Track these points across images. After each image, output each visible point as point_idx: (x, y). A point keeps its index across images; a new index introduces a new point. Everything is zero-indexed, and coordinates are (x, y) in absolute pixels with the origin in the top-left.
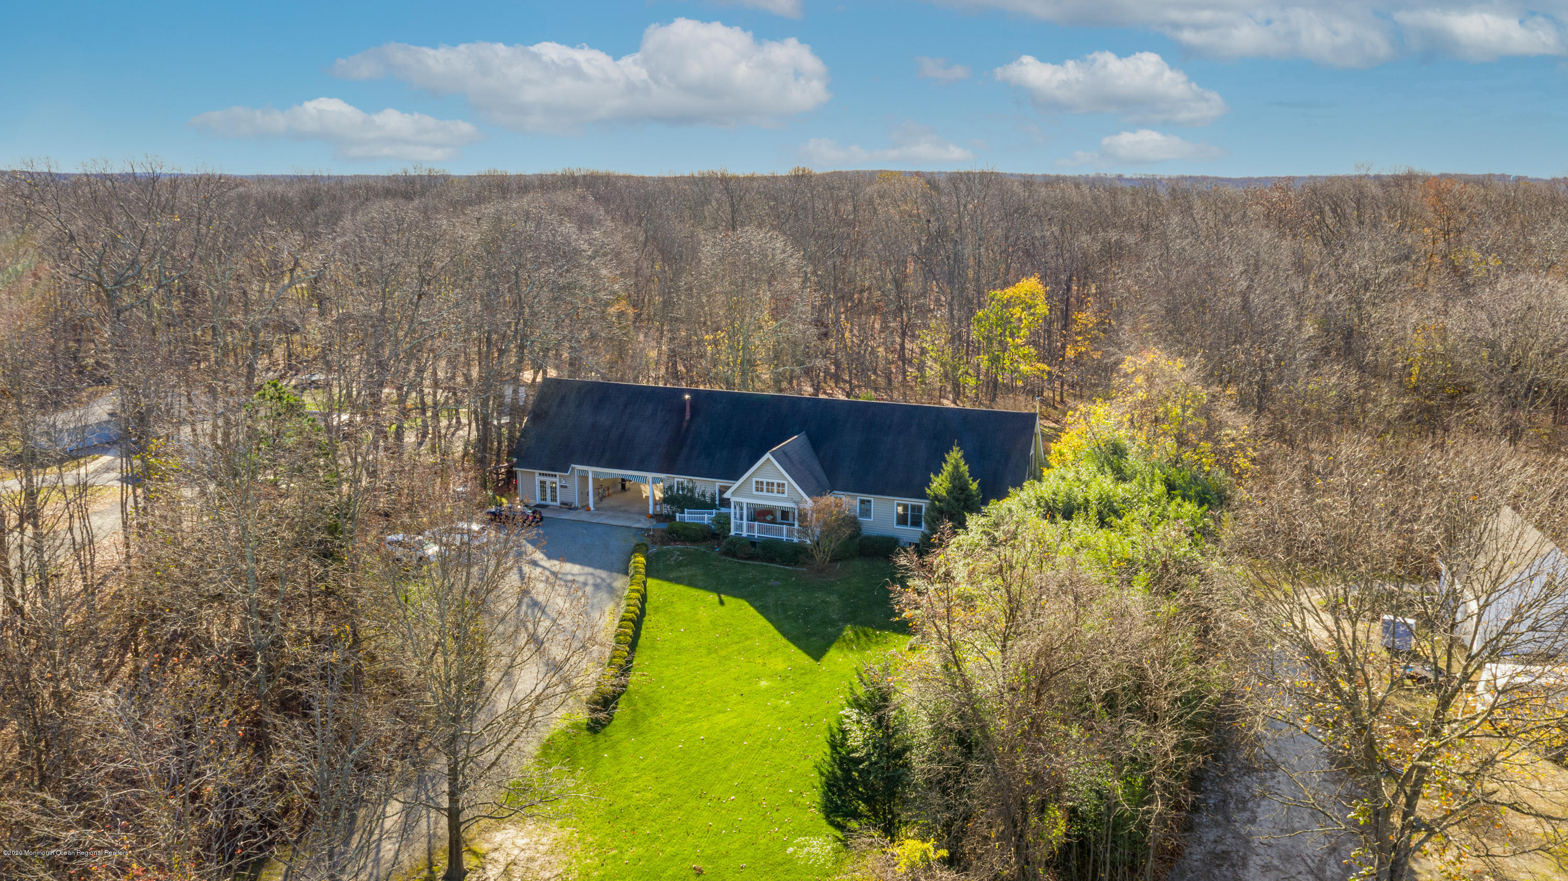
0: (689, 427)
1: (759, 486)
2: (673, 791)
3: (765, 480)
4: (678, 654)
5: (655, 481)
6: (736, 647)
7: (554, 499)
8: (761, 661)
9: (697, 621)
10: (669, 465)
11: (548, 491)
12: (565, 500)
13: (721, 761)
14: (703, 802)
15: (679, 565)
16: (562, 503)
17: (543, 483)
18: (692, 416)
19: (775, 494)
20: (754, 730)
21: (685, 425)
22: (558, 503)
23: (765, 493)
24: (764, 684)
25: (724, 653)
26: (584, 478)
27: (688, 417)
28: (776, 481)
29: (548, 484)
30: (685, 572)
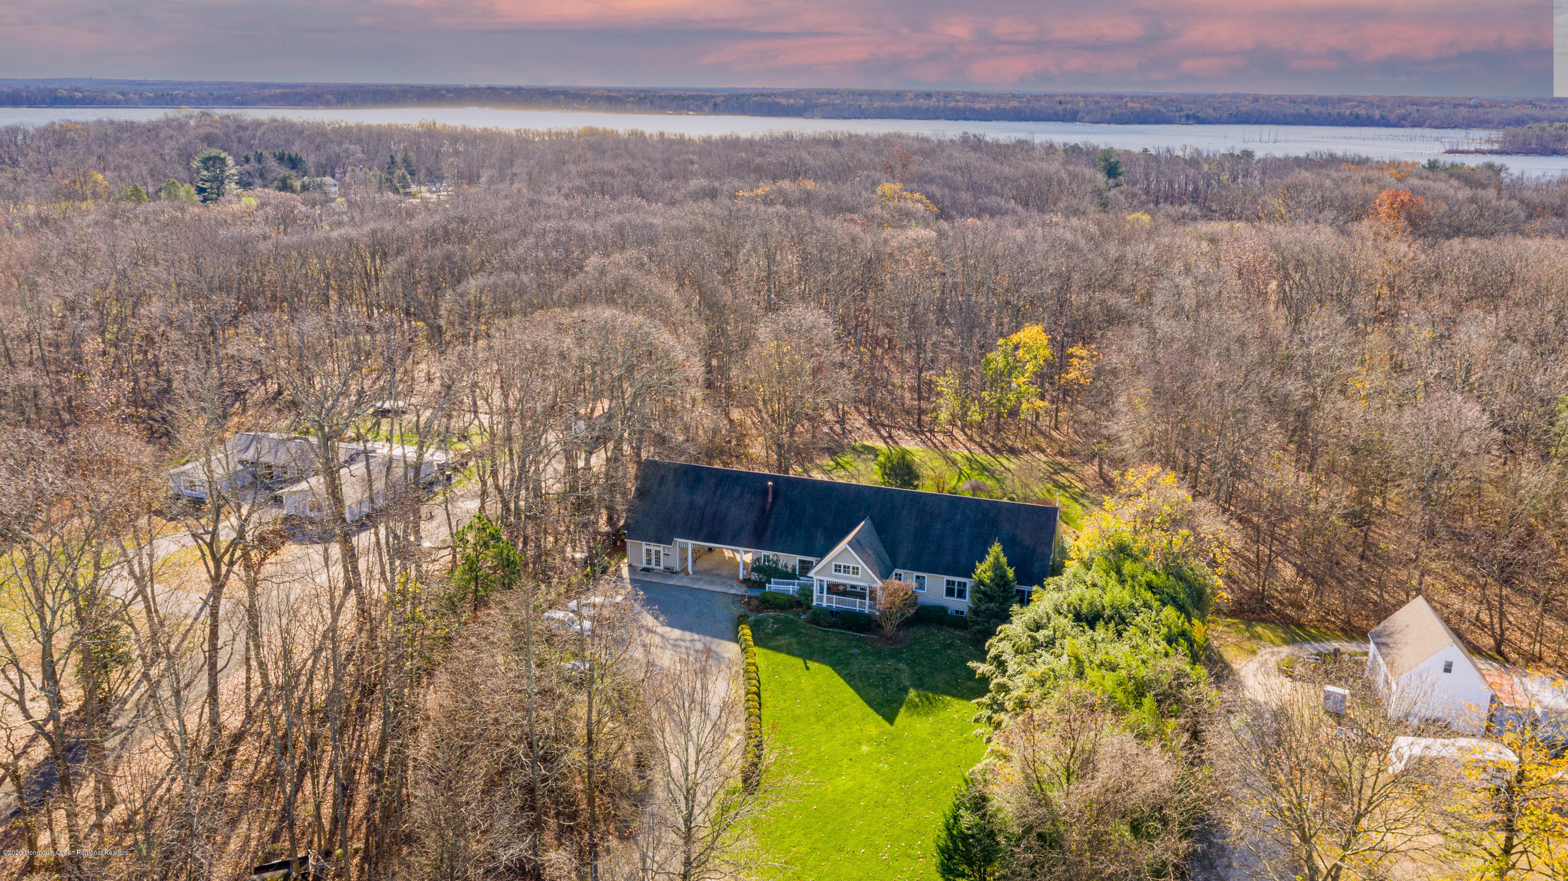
0: (771, 508)
1: (838, 568)
2: (819, 845)
3: (843, 564)
4: (795, 722)
5: (746, 552)
6: (836, 714)
7: (658, 563)
8: (857, 727)
9: (802, 690)
10: (757, 542)
11: (653, 557)
12: (669, 565)
13: (848, 819)
14: (843, 855)
15: (777, 633)
16: (666, 568)
17: (649, 551)
18: (774, 499)
19: (851, 575)
20: (866, 792)
21: (768, 507)
22: (662, 567)
23: (842, 574)
24: (865, 749)
25: (828, 720)
26: (684, 550)
27: (770, 500)
28: (851, 565)
29: (653, 552)
30: (783, 641)
